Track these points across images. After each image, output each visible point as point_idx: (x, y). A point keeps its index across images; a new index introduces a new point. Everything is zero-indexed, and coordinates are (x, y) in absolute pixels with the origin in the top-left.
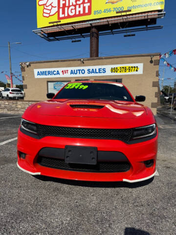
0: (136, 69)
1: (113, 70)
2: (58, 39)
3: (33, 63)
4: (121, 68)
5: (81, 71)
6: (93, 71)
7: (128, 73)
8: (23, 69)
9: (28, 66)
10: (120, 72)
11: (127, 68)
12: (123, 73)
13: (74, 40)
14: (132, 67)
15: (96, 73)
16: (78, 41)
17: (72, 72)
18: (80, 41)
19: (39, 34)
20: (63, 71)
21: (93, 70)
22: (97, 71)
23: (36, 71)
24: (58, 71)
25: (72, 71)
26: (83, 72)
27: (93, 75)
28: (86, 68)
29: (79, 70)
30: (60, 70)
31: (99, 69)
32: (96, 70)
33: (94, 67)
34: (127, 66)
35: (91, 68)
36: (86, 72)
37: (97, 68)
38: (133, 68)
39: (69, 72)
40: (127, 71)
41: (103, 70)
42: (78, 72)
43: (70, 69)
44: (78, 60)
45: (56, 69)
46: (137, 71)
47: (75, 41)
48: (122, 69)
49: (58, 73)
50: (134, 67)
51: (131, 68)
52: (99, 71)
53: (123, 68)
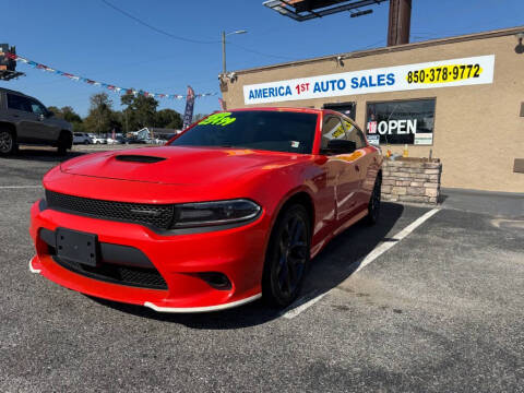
0: (474, 70)
1: (411, 77)
2: (318, 15)
3: (243, 73)
4: (432, 70)
5: (336, 84)
6: (364, 83)
7: (451, 82)
8: (224, 87)
9: (232, 81)
10: (432, 80)
11: (450, 70)
12: (440, 84)
13: (355, 11)
14: (463, 67)
15: (371, 85)
16: (365, 13)
17: (317, 88)
18: (370, 11)
19: (276, 8)
20: (298, 87)
21: (364, 78)
22: (375, 81)
23: (247, 89)
24: (288, 87)
25: (317, 84)
26: (341, 84)
27: (364, 90)
28: (347, 76)
29: (333, 82)
30: (293, 83)
31: (379, 77)
32: (370, 78)
33: (366, 73)
34: (450, 64)
35: (359, 74)
36: (349, 84)
37: (374, 73)
38: (467, 70)
39: (312, 87)
40: (450, 77)
41: (389, 78)
42: (330, 85)
43: (312, 81)
44: (331, 59)
45: (284, 84)
46: (476, 76)
47: (358, 15)
48: (436, 73)
49: (289, 92)
50: (470, 67)
51: (460, 71)
52: (379, 80)
53: (439, 70)
